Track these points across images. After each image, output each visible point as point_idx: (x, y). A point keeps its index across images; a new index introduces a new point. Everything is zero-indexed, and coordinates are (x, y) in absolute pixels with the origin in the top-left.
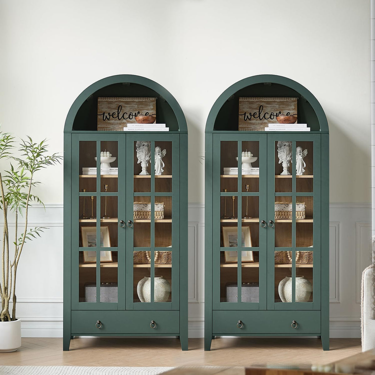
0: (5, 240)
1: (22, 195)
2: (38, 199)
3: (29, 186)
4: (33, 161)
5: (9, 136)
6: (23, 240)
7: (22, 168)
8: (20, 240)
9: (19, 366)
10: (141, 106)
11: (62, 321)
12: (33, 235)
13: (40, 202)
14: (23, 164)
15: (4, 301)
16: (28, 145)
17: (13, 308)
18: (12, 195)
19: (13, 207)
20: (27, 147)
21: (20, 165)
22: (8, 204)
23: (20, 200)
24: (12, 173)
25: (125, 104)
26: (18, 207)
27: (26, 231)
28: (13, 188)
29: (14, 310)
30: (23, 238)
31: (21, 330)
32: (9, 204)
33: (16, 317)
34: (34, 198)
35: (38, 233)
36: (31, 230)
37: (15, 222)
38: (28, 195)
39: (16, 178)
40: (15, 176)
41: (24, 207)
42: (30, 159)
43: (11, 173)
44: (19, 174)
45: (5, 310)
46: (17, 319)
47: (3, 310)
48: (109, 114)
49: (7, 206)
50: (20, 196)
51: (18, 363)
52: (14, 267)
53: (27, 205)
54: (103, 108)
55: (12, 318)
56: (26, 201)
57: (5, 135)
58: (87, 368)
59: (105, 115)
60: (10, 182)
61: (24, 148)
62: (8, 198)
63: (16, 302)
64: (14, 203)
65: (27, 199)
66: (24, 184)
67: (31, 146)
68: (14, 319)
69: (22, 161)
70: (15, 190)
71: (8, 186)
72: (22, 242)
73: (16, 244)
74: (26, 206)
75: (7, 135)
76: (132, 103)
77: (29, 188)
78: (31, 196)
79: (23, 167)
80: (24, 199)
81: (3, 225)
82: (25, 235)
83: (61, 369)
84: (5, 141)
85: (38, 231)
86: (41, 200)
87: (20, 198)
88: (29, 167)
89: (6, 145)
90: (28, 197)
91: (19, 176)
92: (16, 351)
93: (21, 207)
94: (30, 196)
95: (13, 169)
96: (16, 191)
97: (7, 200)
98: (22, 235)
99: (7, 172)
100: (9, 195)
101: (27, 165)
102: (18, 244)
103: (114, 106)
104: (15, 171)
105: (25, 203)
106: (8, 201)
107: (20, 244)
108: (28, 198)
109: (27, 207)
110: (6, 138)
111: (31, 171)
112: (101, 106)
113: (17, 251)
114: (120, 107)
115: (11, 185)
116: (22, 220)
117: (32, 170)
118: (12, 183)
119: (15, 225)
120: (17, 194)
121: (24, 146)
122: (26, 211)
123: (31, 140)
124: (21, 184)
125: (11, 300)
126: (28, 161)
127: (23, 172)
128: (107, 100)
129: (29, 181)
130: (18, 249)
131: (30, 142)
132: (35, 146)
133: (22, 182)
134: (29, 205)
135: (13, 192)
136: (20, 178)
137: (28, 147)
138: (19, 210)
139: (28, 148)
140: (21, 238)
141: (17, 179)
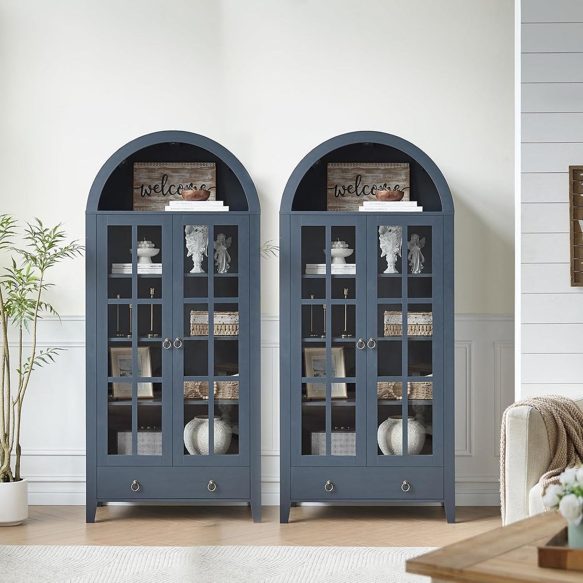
0: (4, 367)
1: (28, 303)
2: (51, 309)
3: (39, 289)
4: (43, 254)
5: (9, 219)
6: (30, 366)
7: (28, 265)
8: (26, 366)
9: (25, 546)
10: (194, 175)
11: (84, 482)
12: (43, 360)
13: (54, 312)
14: (29, 258)
15: (4, 453)
16: (37, 231)
17: (17, 463)
18: (14, 302)
19: (15, 320)
20: (35, 234)
21: (26, 259)
22: (8, 315)
23: (26, 309)
24: (14, 272)
25: (173, 172)
26: (23, 319)
27: (34, 353)
28: (16, 292)
29: (18, 466)
30: (30, 363)
31: (29, 494)
32: (10, 315)
33: (21, 476)
34: (46, 306)
35: (50, 357)
36: (41, 352)
37: (19, 341)
38: (37, 302)
39: (20, 277)
40: (18, 275)
41: (31, 319)
42: (39, 250)
43: (13, 270)
44: (24, 272)
45: (5, 466)
46: (21, 480)
47: (2, 466)
48: (150, 186)
49: (7, 318)
50: (26, 303)
51: (23, 541)
52: (17, 405)
53: (35, 316)
54: (141, 178)
55: (14, 477)
56: (34, 311)
57: (4, 217)
58: (121, 548)
59: (145, 188)
60: (12, 284)
61: (31, 236)
62: (9, 307)
63: (20, 455)
64: (17, 313)
65: (36, 309)
66: (32, 286)
67: (41, 233)
68: (17, 479)
69: (28, 254)
70: (18, 295)
71: (8, 290)
72: (28, 370)
73: (20, 372)
74: (34, 318)
75: (7, 217)
76: (182, 171)
77: (39, 292)
78: (42, 303)
79: (30, 262)
80: (31, 308)
81: (2, 345)
82: (33, 360)
83: (84, 549)
84: (4, 225)
85: (50, 354)
86: (55, 310)
87: (26, 307)
88: (37, 262)
89: (5, 231)
90: (37, 305)
91: (24, 276)
92: (21, 525)
93: (27, 319)
94: (40, 304)
95: (15, 266)
96: (19, 297)
97: (7, 309)
98: (29, 359)
99: (7, 269)
100: (10, 303)
101: (34, 259)
102: (23, 372)
103: (156, 175)
104: (18, 268)
105: (33, 314)
106: (8, 311)
107: (26, 371)
108: (36, 307)
109: (36, 320)
110: (5, 221)
111: (40, 268)
112: (138, 175)
113: (21, 382)
114: (166, 176)
115: (13, 288)
116: (28, 338)
117: (42, 267)
118: (15, 286)
119: (19, 345)
120: (21, 301)
121: (31, 232)
122: (35, 325)
123: (41, 225)
124: (27, 287)
125: (14, 452)
126: (36, 254)
127: (29, 269)
128: (146, 166)
129: (38, 283)
130: (23, 380)
131: (40, 227)
132: (46, 233)
133: (29, 284)
134: (38, 317)
135: (15, 299)
136: (25, 279)
137: (37, 234)
138: (25, 323)
139: (36, 236)
140: (26, 364)
141: (22, 279)
